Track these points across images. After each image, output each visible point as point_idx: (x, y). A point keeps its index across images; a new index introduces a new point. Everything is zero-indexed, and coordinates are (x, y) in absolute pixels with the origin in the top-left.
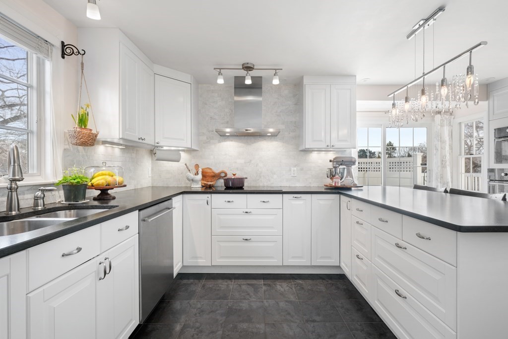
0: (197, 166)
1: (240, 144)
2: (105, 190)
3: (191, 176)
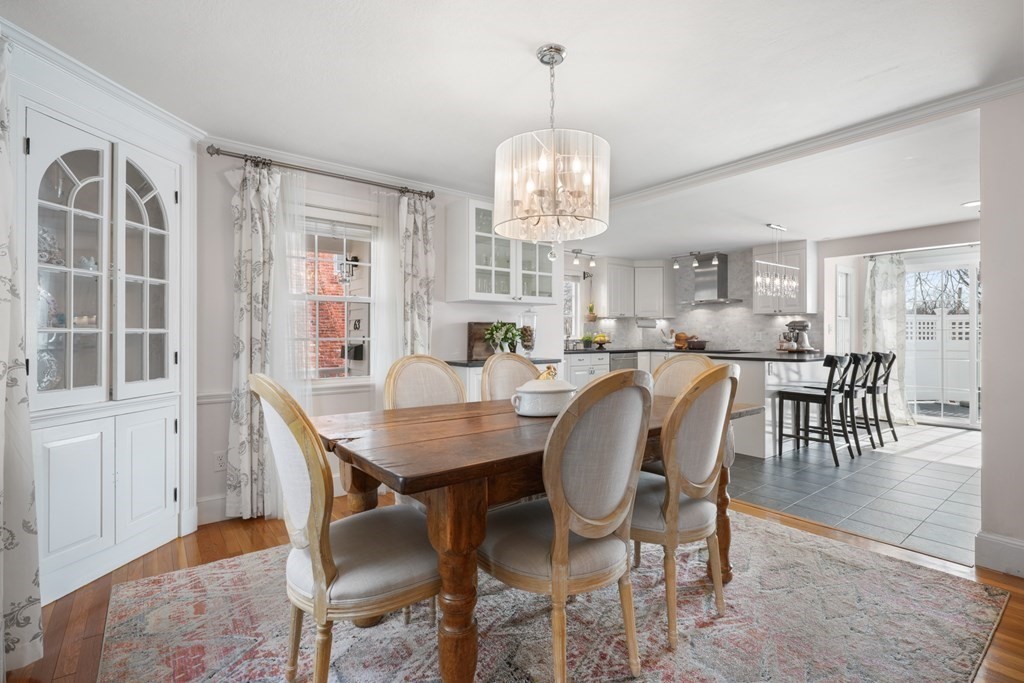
0: (672, 331)
1: (709, 311)
2: (601, 345)
3: (665, 339)
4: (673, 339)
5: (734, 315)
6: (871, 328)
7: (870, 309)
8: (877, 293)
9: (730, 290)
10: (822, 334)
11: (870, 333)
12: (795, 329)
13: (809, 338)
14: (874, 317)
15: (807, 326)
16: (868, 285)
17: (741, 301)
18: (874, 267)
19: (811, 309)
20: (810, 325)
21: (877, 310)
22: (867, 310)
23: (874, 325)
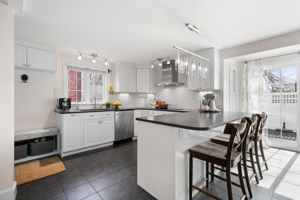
0: (155, 99)
1: (170, 90)
2: (117, 106)
3: (151, 103)
4: (155, 103)
5: (181, 91)
6: (245, 98)
7: (245, 88)
8: (249, 80)
9: (179, 79)
10: (223, 101)
11: (245, 100)
12: (208, 98)
13: (215, 103)
14: (247, 92)
15: (214, 97)
16: (244, 76)
17: (183, 84)
18: (247, 67)
19: (216, 87)
20: (216, 96)
21: (248, 89)
22: (244, 89)
23: (247, 96)
